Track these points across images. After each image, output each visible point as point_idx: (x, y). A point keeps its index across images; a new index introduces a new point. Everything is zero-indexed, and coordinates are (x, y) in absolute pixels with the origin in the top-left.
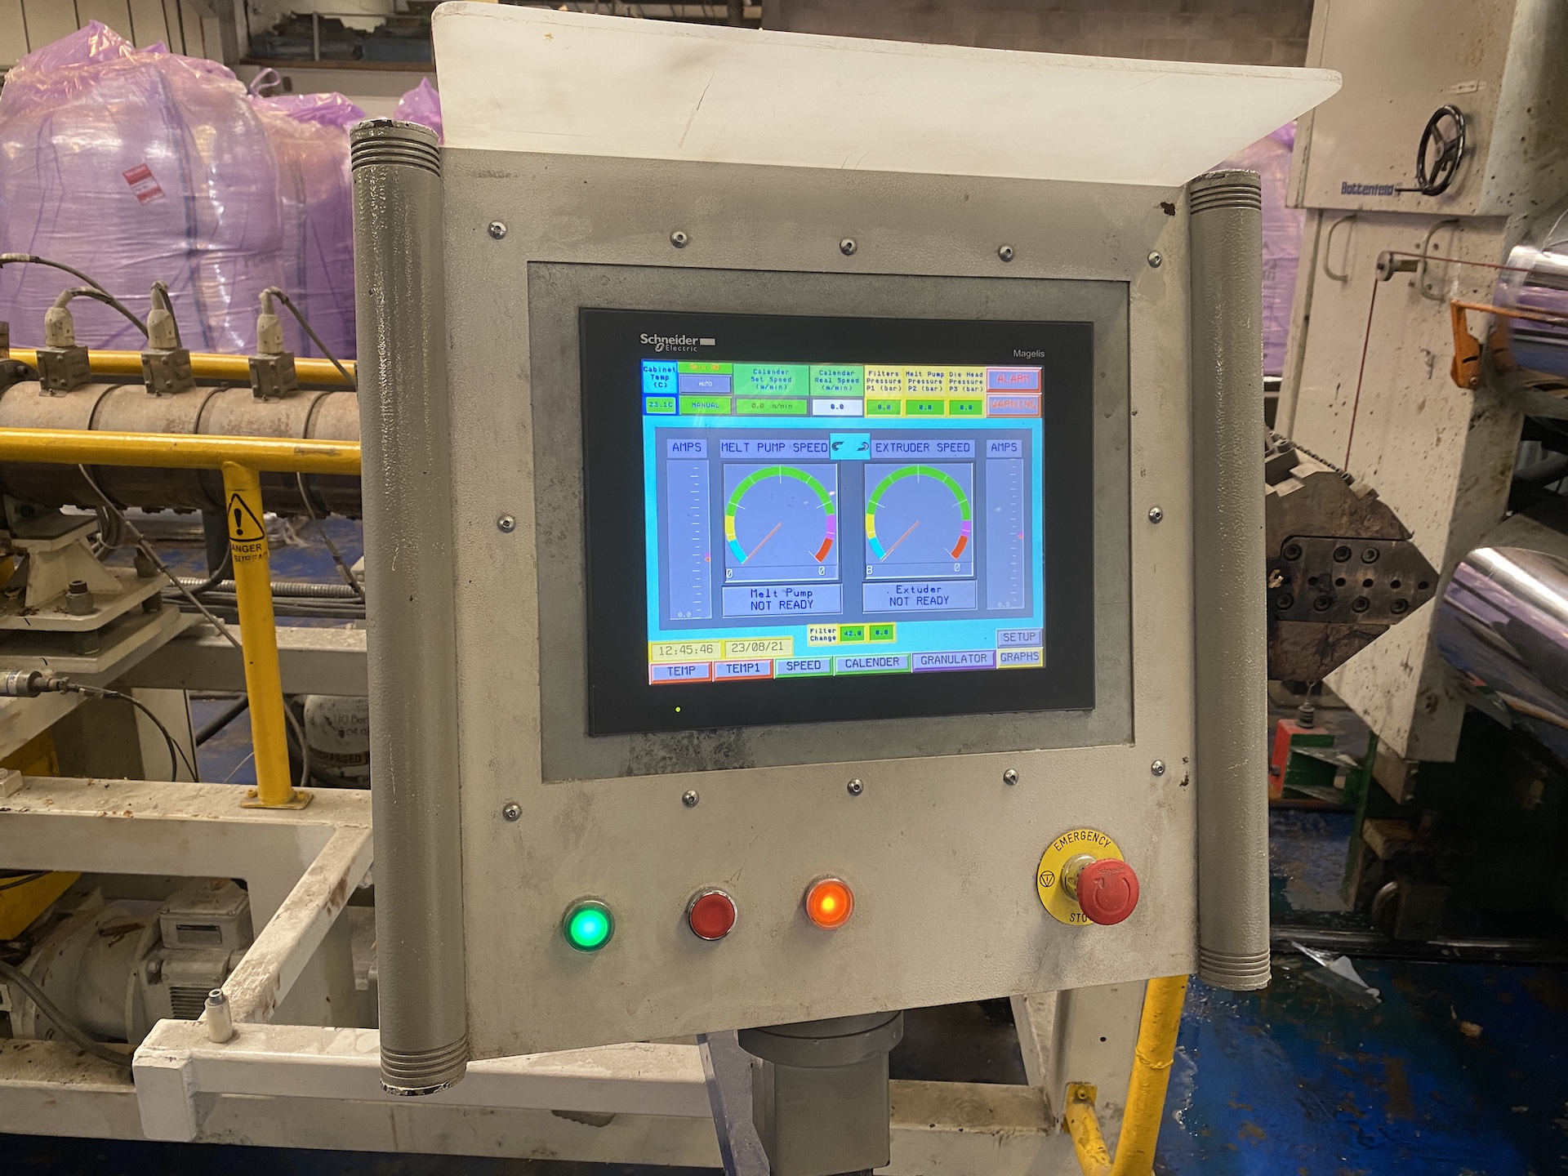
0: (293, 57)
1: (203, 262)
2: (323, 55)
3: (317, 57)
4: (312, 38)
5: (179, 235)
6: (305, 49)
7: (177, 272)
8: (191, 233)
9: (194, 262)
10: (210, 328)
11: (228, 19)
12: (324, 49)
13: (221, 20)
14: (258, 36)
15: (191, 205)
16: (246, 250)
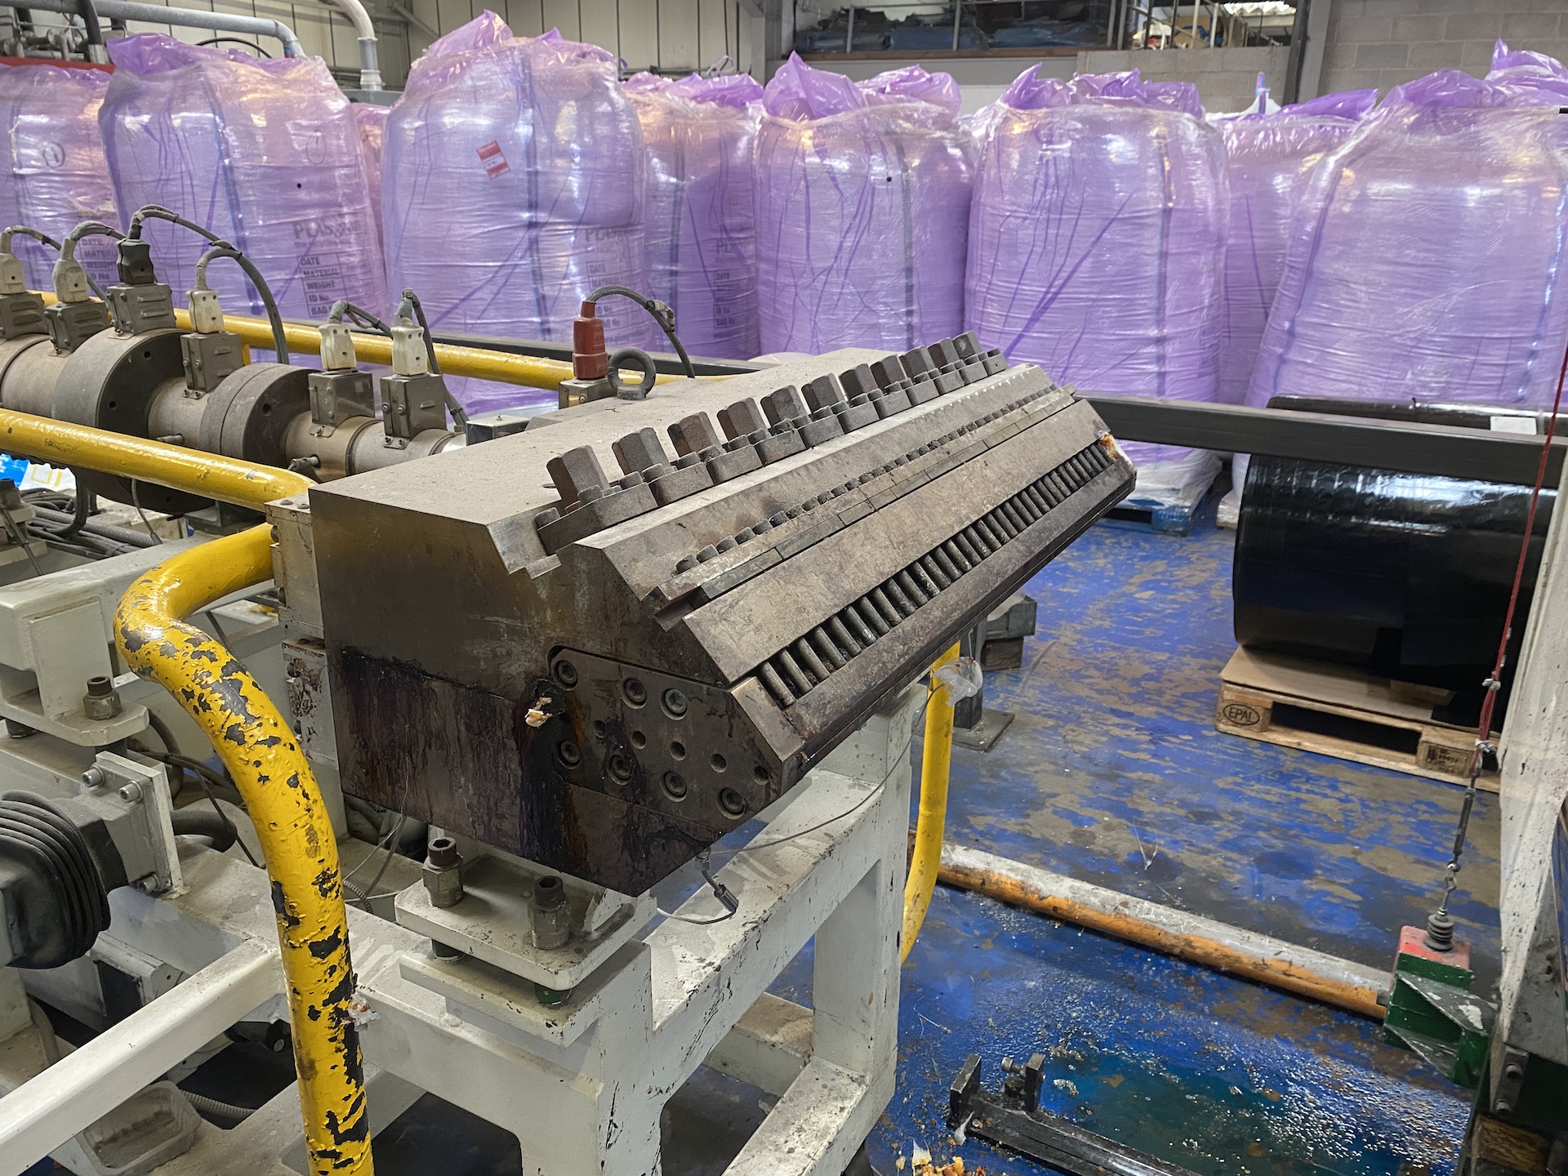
0: (829, 49)
1: (542, 233)
2: (854, 47)
3: (848, 49)
4: (847, 31)
5: (520, 208)
6: (840, 42)
7: (516, 243)
8: (532, 206)
9: (533, 233)
10: (544, 297)
11: (774, 17)
12: (856, 41)
13: (767, 19)
14: (801, 32)
15: (533, 178)
16: (586, 223)
